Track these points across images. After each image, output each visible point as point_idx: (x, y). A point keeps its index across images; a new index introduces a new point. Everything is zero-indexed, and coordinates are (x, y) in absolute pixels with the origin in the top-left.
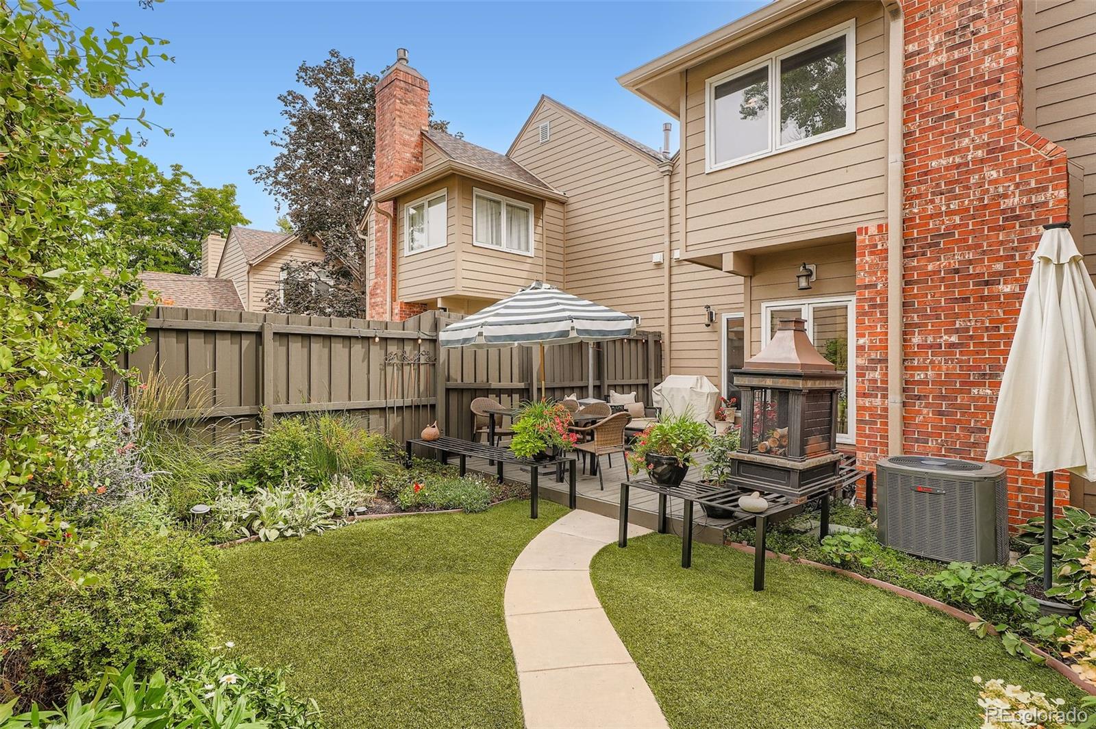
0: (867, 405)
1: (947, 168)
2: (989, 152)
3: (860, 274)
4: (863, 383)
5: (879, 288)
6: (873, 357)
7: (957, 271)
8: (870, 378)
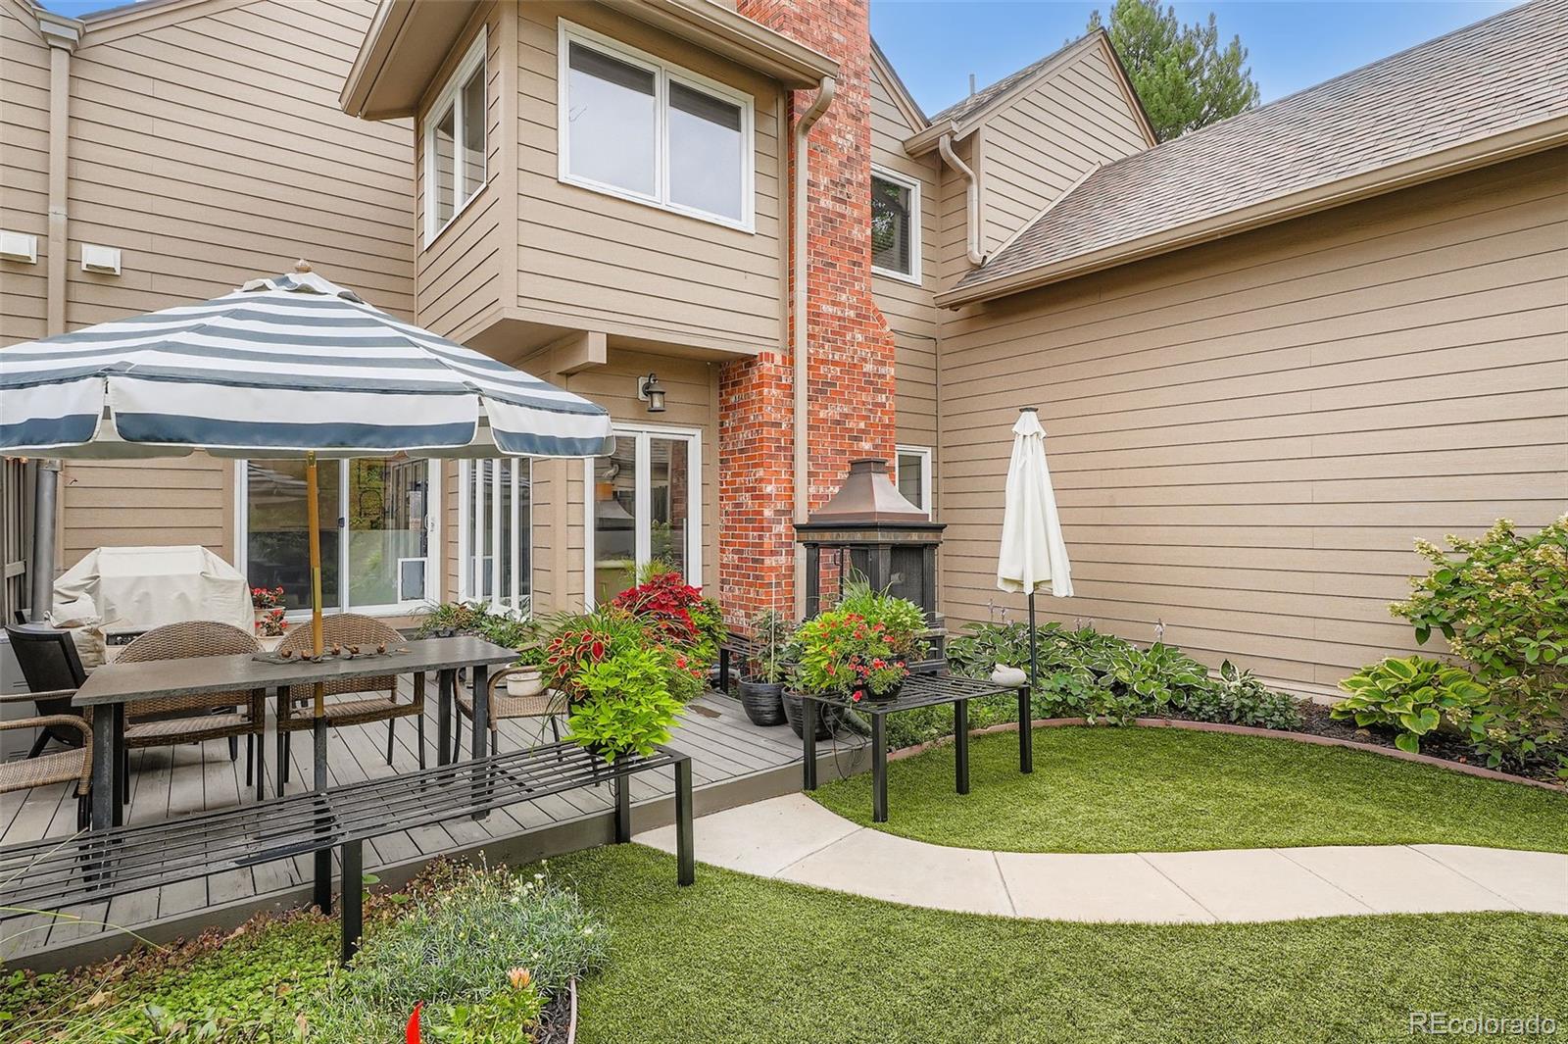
0: (774, 565)
1: (833, 317)
2: (858, 315)
3: (767, 408)
4: (771, 539)
5: (783, 428)
6: (779, 508)
7: (838, 422)
8: (777, 532)
